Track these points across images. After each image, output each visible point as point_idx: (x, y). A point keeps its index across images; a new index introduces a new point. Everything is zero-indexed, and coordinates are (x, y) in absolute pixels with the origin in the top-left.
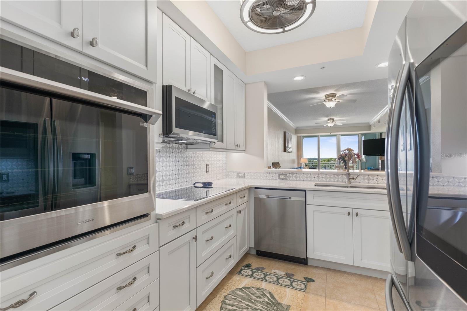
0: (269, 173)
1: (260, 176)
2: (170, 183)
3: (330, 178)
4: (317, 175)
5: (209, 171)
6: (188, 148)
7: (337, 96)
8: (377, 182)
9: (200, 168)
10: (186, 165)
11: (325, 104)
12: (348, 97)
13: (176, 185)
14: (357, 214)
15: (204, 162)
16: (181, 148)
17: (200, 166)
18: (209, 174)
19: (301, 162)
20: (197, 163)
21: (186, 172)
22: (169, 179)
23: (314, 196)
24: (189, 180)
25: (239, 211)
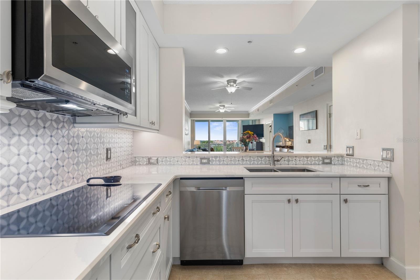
0: (189, 157)
1: (178, 161)
2: (38, 186)
3: (254, 161)
4: (241, 159)
5: (110, 158)
6: (77, 122)
7: (237, 82)
8: (295, 163)
9: (97, 154)
10: (73, 151)
11: (227, 89)
12: (245, 85)
13: (51, 188)
14: (297, 201)
15: (104, 145)
16: (63, 122)
17: (97, 151)
18: (111, 161)
19: (194, 144)
20: (92, 147)
21: (73, 161)
22: (37, 179)
23: (253, 183)
24: (79, 174)
25: (166, 217)
